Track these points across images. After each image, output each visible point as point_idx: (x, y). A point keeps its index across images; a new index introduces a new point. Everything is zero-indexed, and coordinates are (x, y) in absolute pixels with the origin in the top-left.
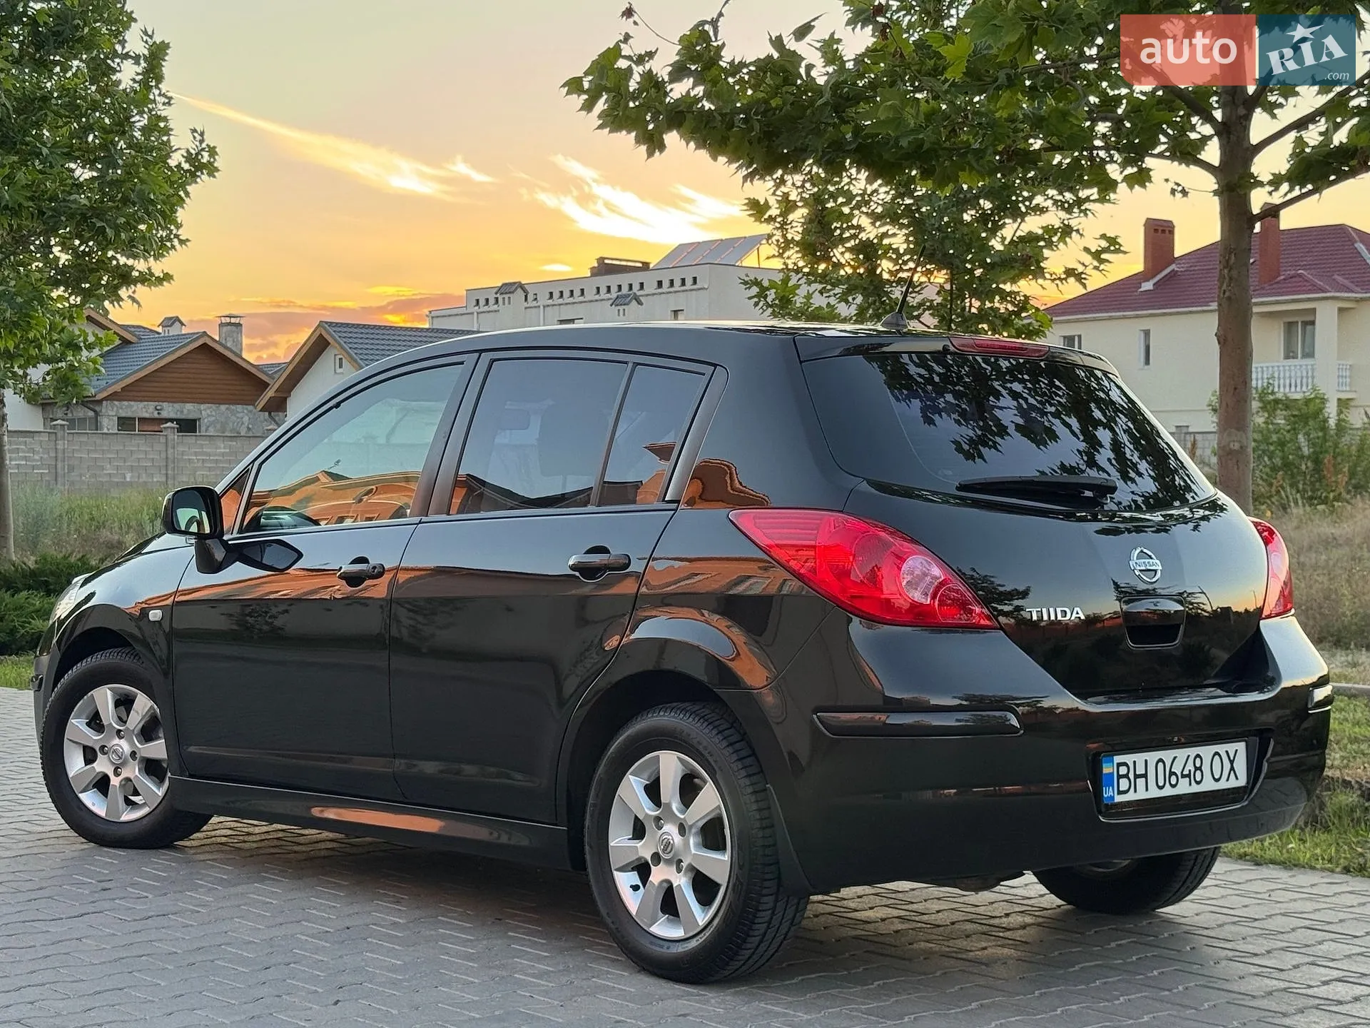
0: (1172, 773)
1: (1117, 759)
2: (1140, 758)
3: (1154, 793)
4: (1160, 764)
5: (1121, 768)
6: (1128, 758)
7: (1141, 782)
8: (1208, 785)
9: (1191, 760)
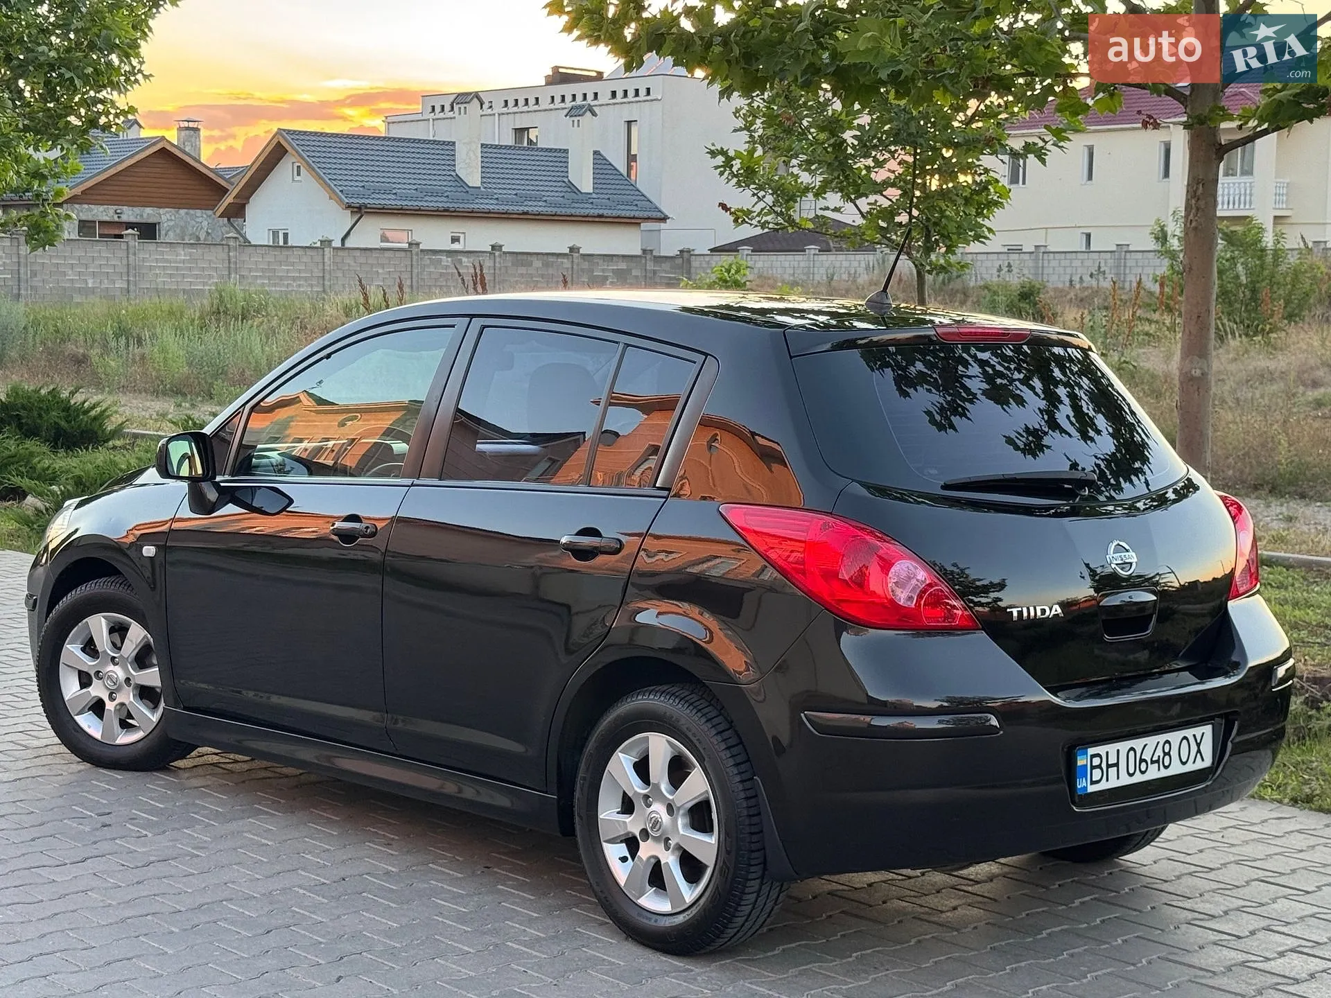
0: (1142, 760)
1: (1091, 751)
4: (1132, 753)
6: (1101, 750)
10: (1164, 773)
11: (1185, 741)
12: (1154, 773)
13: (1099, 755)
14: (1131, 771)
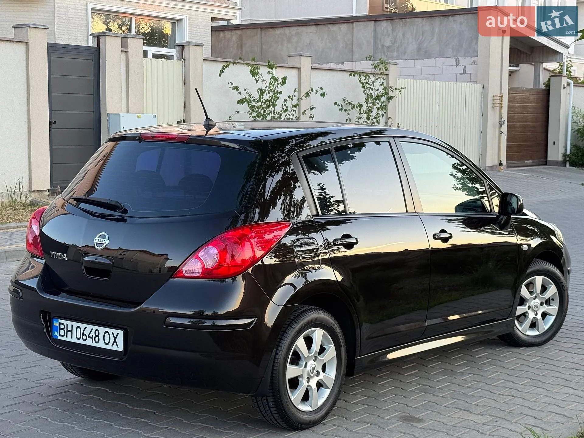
0: (84, 334)
1: (60, 321)
2: (70, 323)
3: (75, 340)
4: (78, 329)
5: (61, 325)
7: (69, 334)
8: (101, 345)
9: (93, 331)
10: (94, 344)
11: (107, 334)
12: (89, 342)
13: (63, 324)
14: (78, 337)
